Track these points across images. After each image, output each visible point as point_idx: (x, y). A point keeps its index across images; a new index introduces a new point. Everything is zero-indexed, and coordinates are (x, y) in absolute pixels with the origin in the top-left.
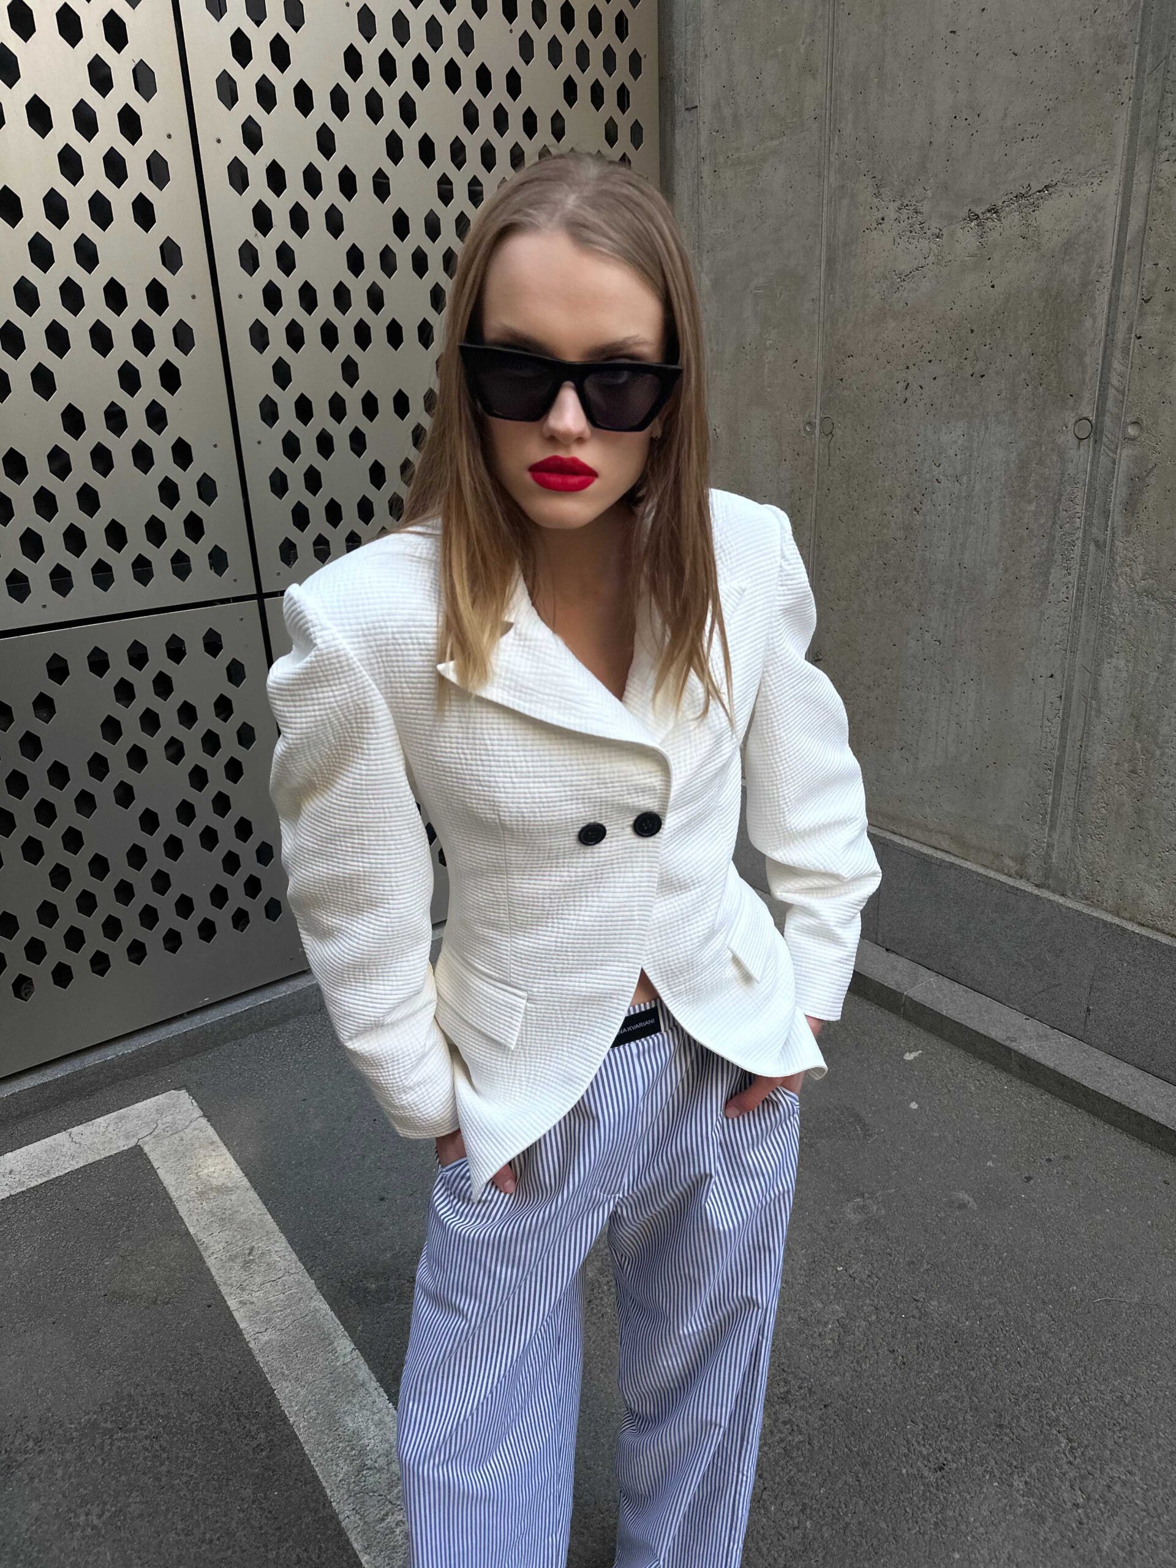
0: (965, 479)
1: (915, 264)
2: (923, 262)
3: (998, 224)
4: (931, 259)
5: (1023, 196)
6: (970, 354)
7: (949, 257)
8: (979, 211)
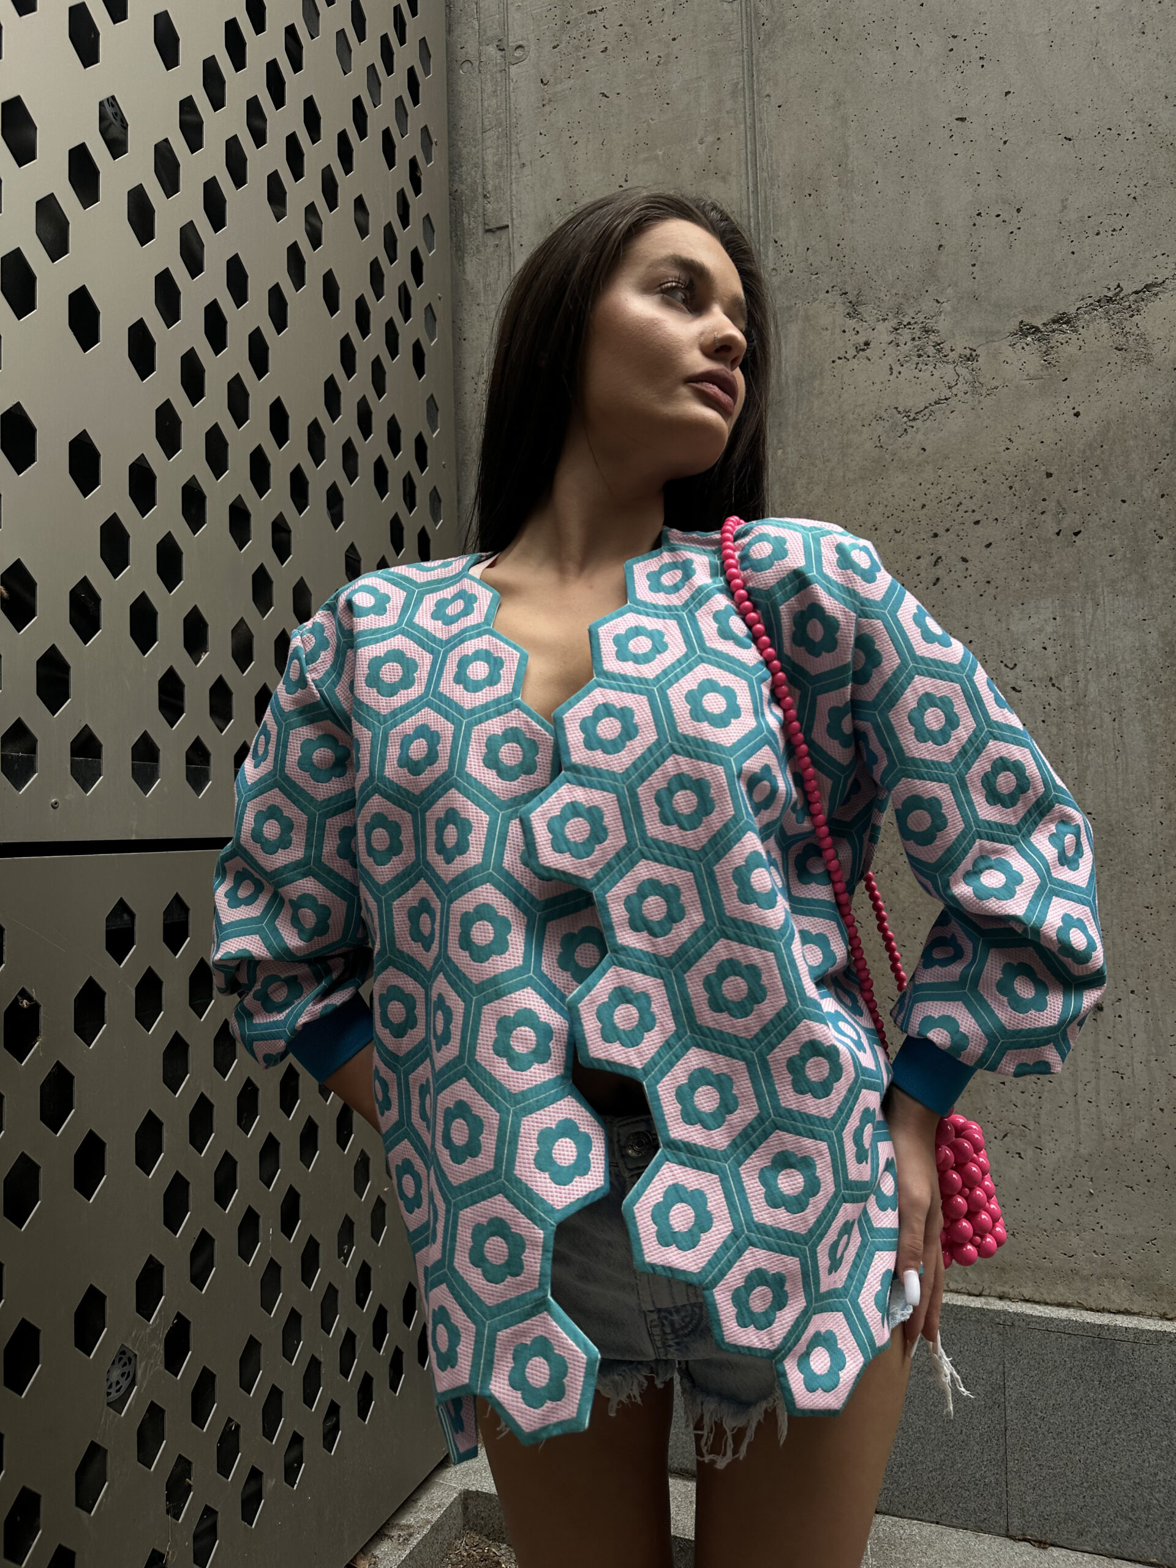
0: (1067, 681)
1: (935, 396)
2: (948, 394)
3: (1074, 336)
4: (961, 387)
5: (1110, 300)
6: (1051, 505)
7: (995, 383)
8: (1038, 322)
